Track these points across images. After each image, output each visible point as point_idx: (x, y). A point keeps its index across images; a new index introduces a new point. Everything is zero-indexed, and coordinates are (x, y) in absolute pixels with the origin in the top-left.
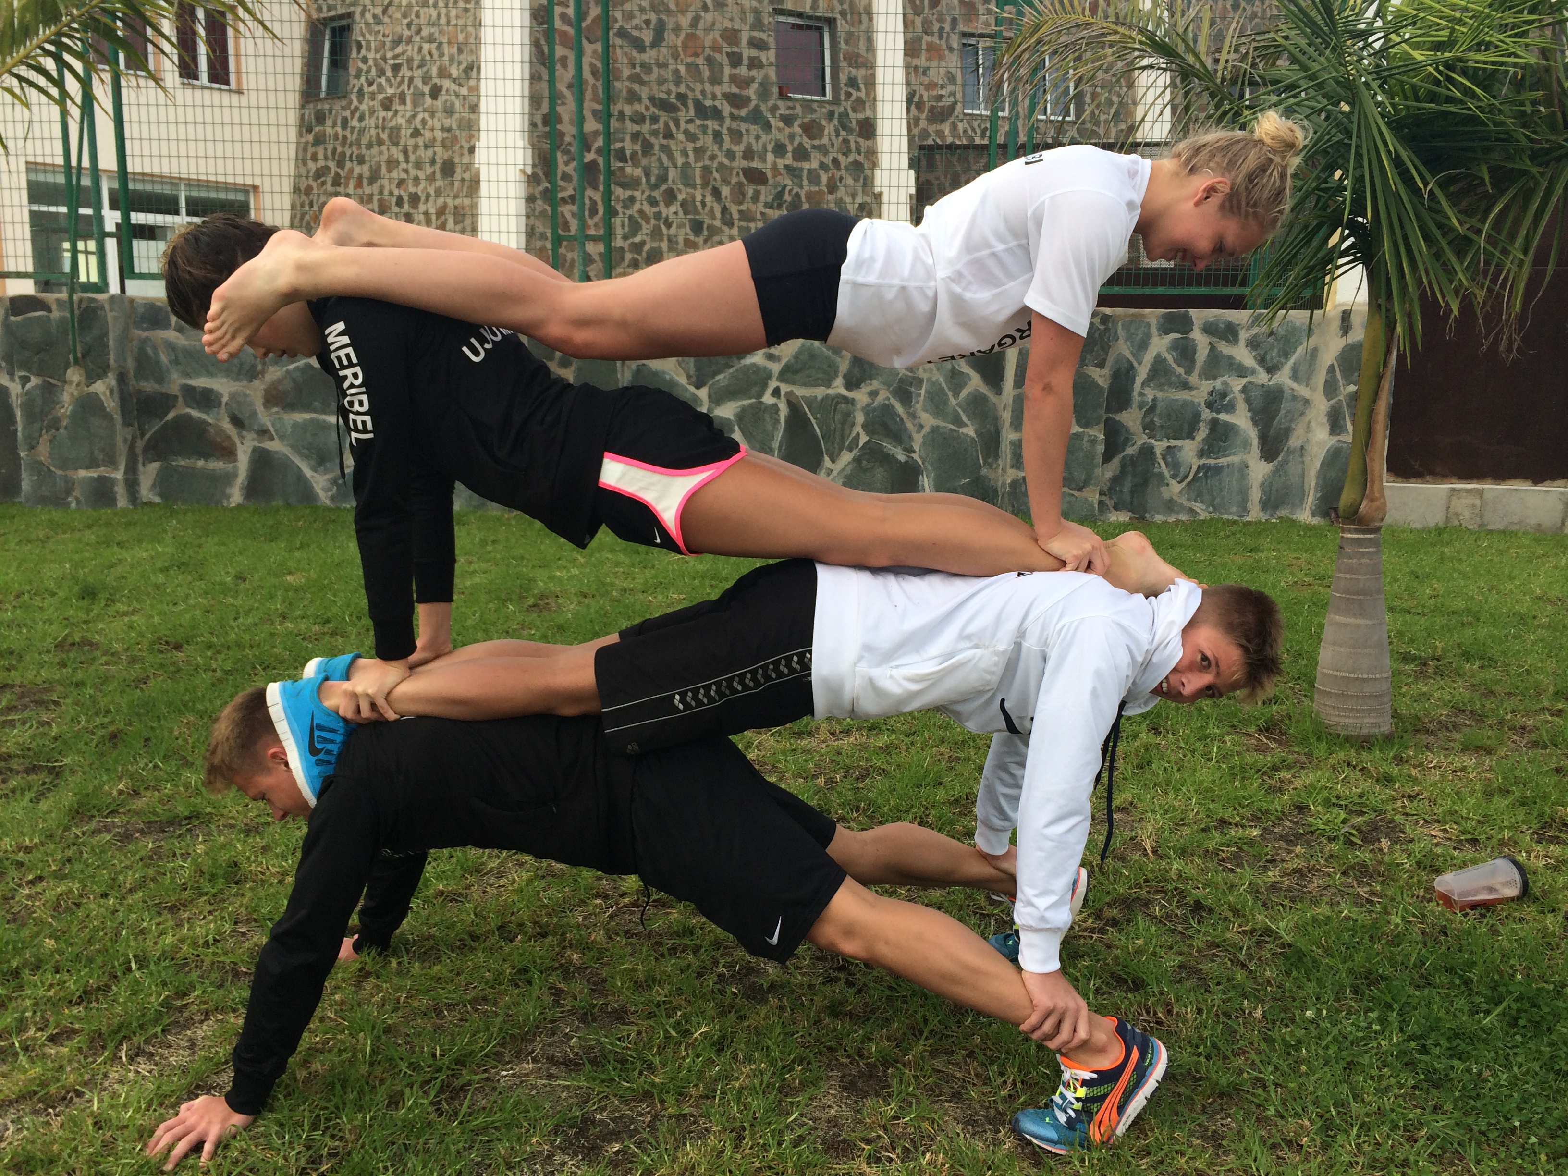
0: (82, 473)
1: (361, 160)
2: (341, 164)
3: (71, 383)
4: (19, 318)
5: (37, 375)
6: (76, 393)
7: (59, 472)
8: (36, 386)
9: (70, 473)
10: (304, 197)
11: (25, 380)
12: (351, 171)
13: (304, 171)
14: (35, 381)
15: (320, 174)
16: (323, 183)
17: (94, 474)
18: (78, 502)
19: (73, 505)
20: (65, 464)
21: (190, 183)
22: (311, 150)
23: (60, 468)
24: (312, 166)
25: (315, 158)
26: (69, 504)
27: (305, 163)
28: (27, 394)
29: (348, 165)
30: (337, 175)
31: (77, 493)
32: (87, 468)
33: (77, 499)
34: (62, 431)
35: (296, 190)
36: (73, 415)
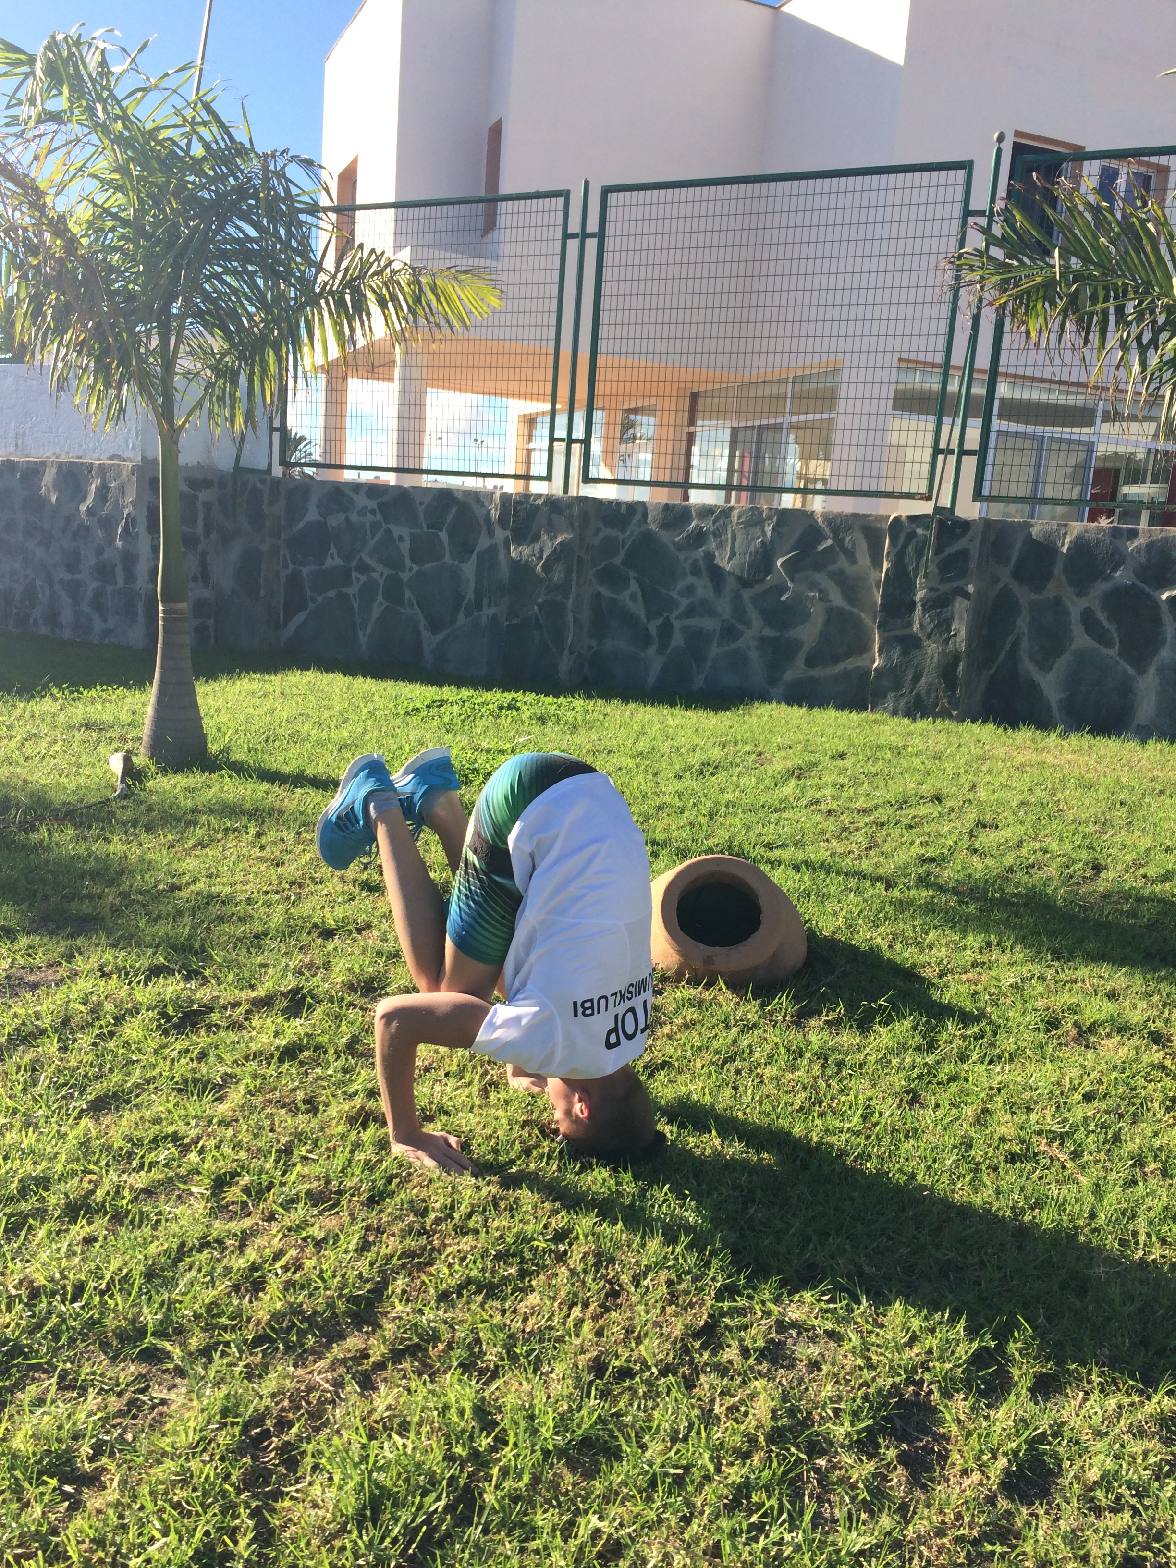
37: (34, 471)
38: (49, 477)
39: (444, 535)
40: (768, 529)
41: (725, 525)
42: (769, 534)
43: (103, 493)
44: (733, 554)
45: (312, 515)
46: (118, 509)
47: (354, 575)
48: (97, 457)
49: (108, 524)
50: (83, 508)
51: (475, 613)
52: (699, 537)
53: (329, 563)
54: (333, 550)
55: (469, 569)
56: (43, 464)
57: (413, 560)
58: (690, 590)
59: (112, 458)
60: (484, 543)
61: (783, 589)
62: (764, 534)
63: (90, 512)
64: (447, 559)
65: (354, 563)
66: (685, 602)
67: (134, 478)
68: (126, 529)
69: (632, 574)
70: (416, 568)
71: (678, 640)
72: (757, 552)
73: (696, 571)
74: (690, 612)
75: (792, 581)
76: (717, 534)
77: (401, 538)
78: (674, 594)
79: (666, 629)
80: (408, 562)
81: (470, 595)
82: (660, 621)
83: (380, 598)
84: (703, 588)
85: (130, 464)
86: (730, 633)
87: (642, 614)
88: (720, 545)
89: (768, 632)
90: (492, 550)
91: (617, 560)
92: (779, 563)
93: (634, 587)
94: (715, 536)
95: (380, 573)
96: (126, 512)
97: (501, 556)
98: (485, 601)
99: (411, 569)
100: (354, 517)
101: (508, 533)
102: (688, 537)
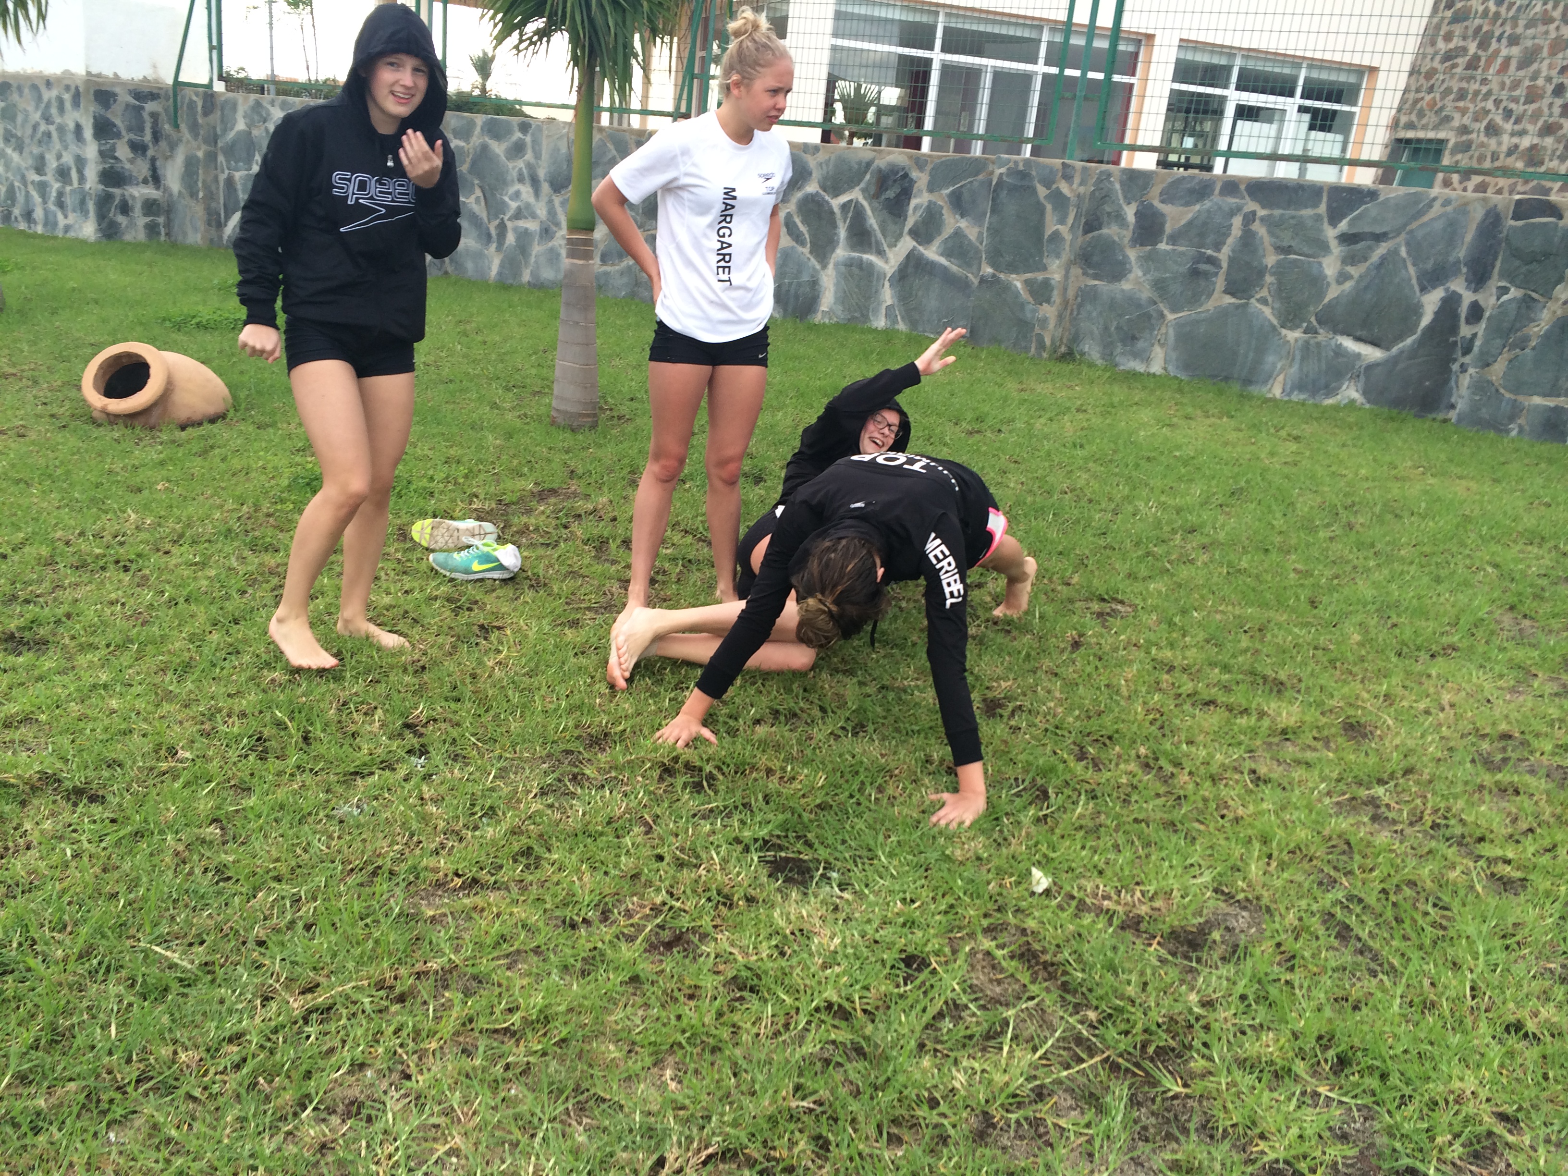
0: (1537, 400)
1: (1514, 40)
2: (1483, 45)
3: (1557, 299)
4: (1520, 223)
5: (1518, 287)
6: (1559, 313)
7: (1508, 395)
8: (1514, 299)
9: (1521, 398)
10: (1422, 81)
11: (1504, 290)
12: (1497, 52)
13: (1430, 50)
14: (1514, 293)
15: (1448, 57)
16: (1454, 66)
17: (1551, 402)
18: (1521, 430)
19: (1514, 433)
20: (1518, 387)
21: (1314, 64)
22: (1444, 29)
23: (1510, 391)
24: (1441, 45)
25: (1448, 38)
26: (1508, 431)
27: (1433, 43)
28: (1500, 306)
29: (1494, 45)
30: (1476, 58)
31: (1521, 421)
32: (1545, 395)
33: (1521, 427)
34: (1527, 351)
35: (1413, 72)
36: (1547, 336)
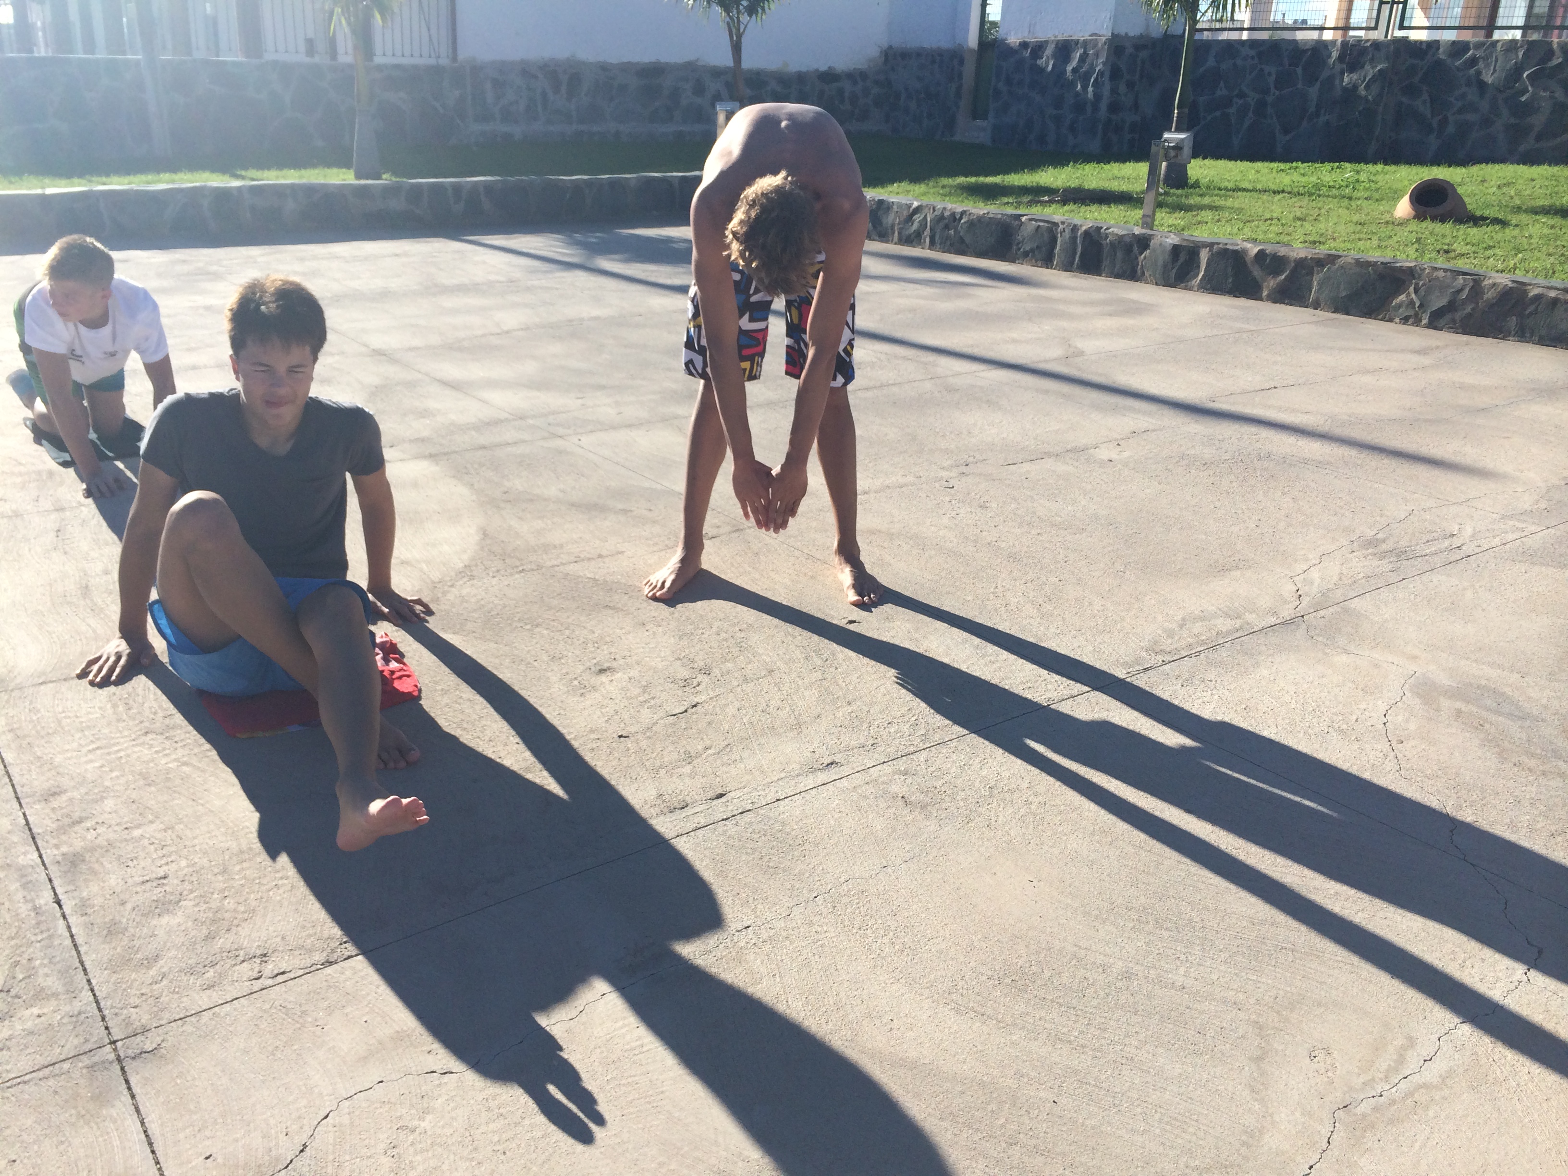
37: (1038, 48)
38: (1049, 51)
39: (1299, 70)
40: (1521, 54)
41: (1492, 53)
42: (1520, 56)
43: (1083, 59)
44: (1495, 70)
45: (1211, 62)
46: (1092, 68)
47: (1235, 100)
48: (1082, 35)
49: (1086, 78)
50: (1069, 68)
51: (1315, 120)
52: (1474, 61)
53: (1219, 93)
54: (1222, 84)
55: (1313, 92)
56: (1047, 42)
57: (1276, 88)
58: (1463, 96)
59: (1090, 36)
60: (1325, 74)
61: (1524, 91)
62: (1517, 57)
63: (1074, 70)
64: (1300, 86)
65: (1236, 92)
66: (1459, 104)
67: (1106, 47)
68: (1096, 79)
69: (1425, 88)
70: (1277, 93)
71: (1451, 129)
72: (1510, 70)
73: (1469, 84)
74: (1460, 111)
75: (1532, 86)
76: (1485, 59)
77: (1270, 74)
78: (1452, 99)
79: (1444, 122)
80: (1273, 90)
81: (1312, 109)
82: (1440, 117)
83: (1250, 114)
84: (1472, 95)
85: (1104, 39)
86: (1487, 122)
87: (1428, 113)
88: (1488, 66)
89: (1512, 121)
90: (1331, 79)
91: (1416, 80)
92: (1525, 75)
93: (1425, 96)
94: (1484, 60)
95: (1253, 97)
96: (1097, 69)
97: (1337, 82)
98: (1322, 112)
99: (1274, 93)
100: (1239, 62)
101: (1345, 66)
102: (1465, 62)
